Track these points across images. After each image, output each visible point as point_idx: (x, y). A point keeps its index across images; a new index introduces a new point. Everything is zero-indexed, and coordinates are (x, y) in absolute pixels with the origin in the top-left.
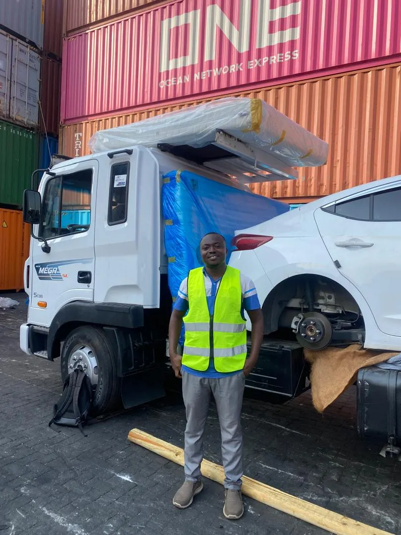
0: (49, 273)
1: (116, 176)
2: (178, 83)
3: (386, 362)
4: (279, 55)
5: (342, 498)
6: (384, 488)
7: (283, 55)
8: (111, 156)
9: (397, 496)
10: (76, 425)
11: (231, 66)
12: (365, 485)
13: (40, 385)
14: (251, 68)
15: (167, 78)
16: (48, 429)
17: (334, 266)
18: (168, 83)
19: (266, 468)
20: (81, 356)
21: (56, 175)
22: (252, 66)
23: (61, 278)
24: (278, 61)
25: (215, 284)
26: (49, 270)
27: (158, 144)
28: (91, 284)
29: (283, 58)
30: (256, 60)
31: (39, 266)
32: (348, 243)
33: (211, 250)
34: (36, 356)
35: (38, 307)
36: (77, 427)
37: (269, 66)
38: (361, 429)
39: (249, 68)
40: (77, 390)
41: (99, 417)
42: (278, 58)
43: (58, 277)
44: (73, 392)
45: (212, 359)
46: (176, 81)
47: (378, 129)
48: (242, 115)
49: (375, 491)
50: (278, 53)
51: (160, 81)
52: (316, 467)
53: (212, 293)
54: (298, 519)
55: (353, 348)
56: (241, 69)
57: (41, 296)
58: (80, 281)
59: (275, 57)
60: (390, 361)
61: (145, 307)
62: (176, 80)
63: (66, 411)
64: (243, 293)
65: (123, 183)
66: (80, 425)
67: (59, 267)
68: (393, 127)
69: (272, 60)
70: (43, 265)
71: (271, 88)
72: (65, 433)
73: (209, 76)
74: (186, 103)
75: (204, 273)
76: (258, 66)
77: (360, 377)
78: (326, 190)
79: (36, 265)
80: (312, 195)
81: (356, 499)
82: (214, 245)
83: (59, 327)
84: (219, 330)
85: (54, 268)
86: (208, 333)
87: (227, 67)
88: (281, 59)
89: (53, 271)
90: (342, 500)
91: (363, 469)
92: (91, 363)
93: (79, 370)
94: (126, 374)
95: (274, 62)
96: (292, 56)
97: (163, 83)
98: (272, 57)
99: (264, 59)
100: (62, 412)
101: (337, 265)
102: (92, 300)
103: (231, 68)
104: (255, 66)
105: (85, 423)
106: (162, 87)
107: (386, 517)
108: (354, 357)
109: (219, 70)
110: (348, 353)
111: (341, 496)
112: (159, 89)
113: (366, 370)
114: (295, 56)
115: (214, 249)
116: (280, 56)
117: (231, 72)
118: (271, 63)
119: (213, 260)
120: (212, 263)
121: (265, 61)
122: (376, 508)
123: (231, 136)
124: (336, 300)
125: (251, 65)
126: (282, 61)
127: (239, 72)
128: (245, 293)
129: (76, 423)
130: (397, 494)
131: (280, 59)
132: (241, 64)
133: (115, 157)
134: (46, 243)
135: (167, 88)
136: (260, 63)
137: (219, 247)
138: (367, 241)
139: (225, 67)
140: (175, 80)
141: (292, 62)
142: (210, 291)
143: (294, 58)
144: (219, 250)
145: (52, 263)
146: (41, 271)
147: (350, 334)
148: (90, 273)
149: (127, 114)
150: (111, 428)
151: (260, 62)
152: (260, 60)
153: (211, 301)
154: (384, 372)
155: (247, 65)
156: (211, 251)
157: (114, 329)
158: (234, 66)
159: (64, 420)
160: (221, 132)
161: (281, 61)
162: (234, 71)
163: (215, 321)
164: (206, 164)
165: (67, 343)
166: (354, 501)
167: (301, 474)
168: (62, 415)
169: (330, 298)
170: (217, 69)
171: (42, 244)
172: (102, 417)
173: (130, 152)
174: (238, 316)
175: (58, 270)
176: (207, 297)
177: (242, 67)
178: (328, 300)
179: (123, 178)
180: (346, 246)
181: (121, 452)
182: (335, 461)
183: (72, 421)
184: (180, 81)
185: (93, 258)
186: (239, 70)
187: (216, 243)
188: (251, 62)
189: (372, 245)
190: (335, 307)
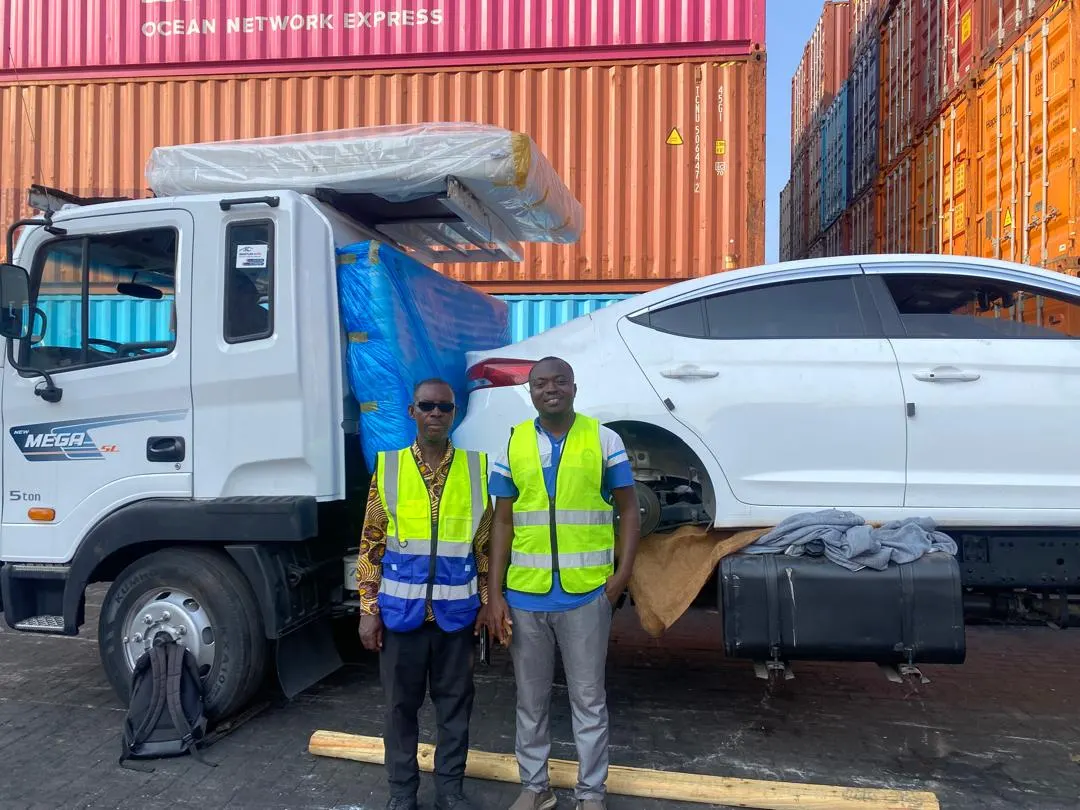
0: (57, 444)
1: (240, 247)
2: (190, 31)
3: (753, 544)
4: (405, 12)
5: (695, 760)
6: (739, 734)
7: (413, 12)
8: (225, 206)
9: (759, 741)
10: (184, 750)
11: (309, 17)
12: (713, 737)
13: (19, 697)
14: (350, 27)
15: (163, 17)
16: (121, 771)
17: (664, 409)
18: (164, 28)
19: (568, 746)
20: (167, 613)
21: (68, 234)
22: (352, 24)
23: (100, 455)
24: (405, 23)
25: (556, 445)
26: (58, 439)
27: (317, 189)
28: (186, 463)
29: (413, 18)
30: (360, 14)
31: (27, 432)
32: (682, 372)
33: (550, 387)
34: (24, 630)
35: (32, 521)
36: (187, 753)
37: (387, 30)
38: (731, 646)
39: (346, 26)
40: (174, 682)
41: (220, 728)
42: (405, 17)
43: (88, 452)
44: (165, 687)
45: (556, 570)
46: (184, 27)
47: (585, 170)
48: (498, 158)
49: (728, 739)
50: (403, 9)
51: (143, 20)
52: (635, 729)
53: (552, 462)
54: (659, 799)
55: (688, 531)
56: (330, 26)
57: (37, 497)
58: (152, 457)
59: (398, 14)
60: (761, 541)
61: (319, 500)
62: (184, 25)
63: (155, 728)
64: (606, 459)
65: (260, 261)
66: (193, 749)
67: (89, 431)
68: (607, 169)
69: (392, 20)
70: (35, 430)
71: (393, 71)
72: (166, 771)
73: (261, 28)
74: (210, 77)
75: (537, 428)
76: (364, 24)
77: (725, 570)
78: (502, 269)
79: (12, 430)
80: (479, 279)
81: (713, 756)
82: (554, 379)
83: (102, 558)
84: (566, 521)
85: (75, 434)
86: (547, 528)
87: (300, 17)
88: (411, 21)
89: (73, 439)
90: (697, 762)
91: (697, 718)
92: (193, 621)
93: (165, 643)
94: (283, 632)
95: (397, 24)
96: (430, 18)
97: (152, 28)
98: (392, 14)
99: (376, 15)
100: (147, 731)
101: (669, 405)
102: (190, 495)
103: (308, 20)
104: (360, 24)
105: (199, 743)
106: (149, 35)
107: (763, 770)
108: (689, 545)
109: (282, 21)
110: (682, 540)
111: (693, 758)
112: (143, 38)
113: (731, 559)
114: (437, 20)
115: (555, 386)
116: (407, 15)
117: (308, 28)
118: (390, 24)
119: (553, 405)
120: (552, 410)
121: (380, 19)
122: (744, 761)
123: (465, 189)
124: (651, 459)
125: (350, 21)
126: (413, 24)
127: (325, 32)
128: (609, 458)
129: (182, 748)
130: (757, 738)
131: (407, 20)
132: (330, 17)
133: (235, 209)
134: (50, 382)
135: (162, 39)
136: (370, 20)
137: (562, 383)
138: (710, 369)
139: (296, 16)
140: (181, 24)
141: (430, 28)
142: (550, 459)
143: (434, 23)
144: (563, 388)
145: (65, 423)
146: (30, 441)
147: (680, 510)
148: (181, 440)
149: (62, 83)
150: (257, 742)
151: (368, 19)
152: (368, 14)
153: (551, 475)
154: (755, 559)
155: (342, 21)
156: (550, 390)
157: (252, 547)
158: (315, 17)
159: (151, 748)
160: (456, 182)
161: (409, 23)
162: (315, 27)
163: (558, 507)
164: (380, 227)
165: (120, 591)
166: (712, 759)
167: (624, 743)
168: (148, 737)
169: (641, 457)
170: (278, 18)
171: (37, 381)
172: (228, 726)
173: (273, 203)
174: (595, 498)
175: (87, 438)
176: (544, 470)
177: (331, 22)
178: (639, 462)
179: (260, 251)
180: (679, 377)
181: (310, 777)
182: (657, 715)
183: (174, 746)
184: (193, 28)
185: (186, 411)
186: (326, 26)
187: (557, 377)
188: (350, 15)
189: (717, 375)
190: (651, 471)
